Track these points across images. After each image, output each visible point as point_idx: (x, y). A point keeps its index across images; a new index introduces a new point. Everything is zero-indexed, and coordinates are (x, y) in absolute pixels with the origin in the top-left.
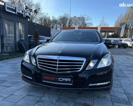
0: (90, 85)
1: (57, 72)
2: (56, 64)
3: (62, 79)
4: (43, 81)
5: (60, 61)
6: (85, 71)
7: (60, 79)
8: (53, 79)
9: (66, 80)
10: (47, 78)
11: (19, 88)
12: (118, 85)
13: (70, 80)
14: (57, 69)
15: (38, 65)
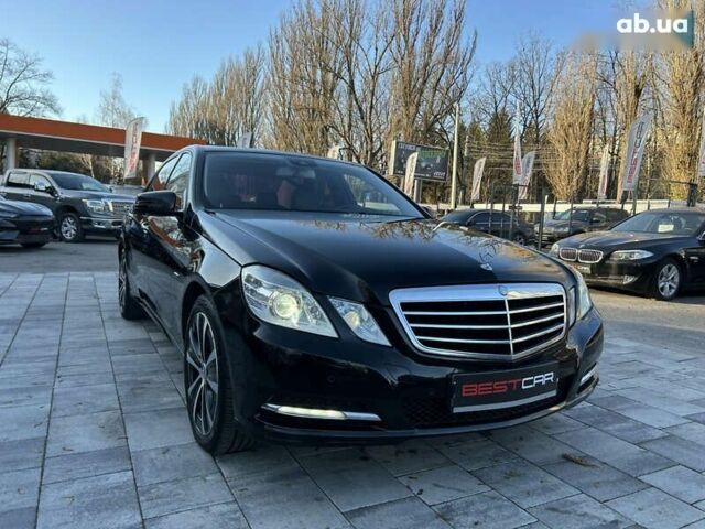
3: (531, 382)
4: (457, 410)
7: (527, 383)
8: (500, 387)
9: (544, 378)
13: (551, 378)
14: (512, 342)
15: (415, 340)
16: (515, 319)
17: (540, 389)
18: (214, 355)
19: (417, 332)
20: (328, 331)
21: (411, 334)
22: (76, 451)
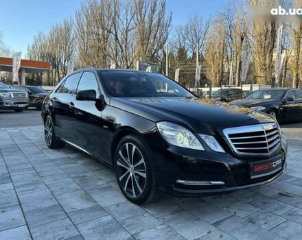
4: (252, 177)
8: (266, 166)
9: (279, 162)
10: (260, 168)
14: (268, 148)
15: (235, 149)
16: (268, 138)
18: (142, 161)
19: (236, 146)
20: (200, 148)
21: (233, 147)
22: (78, 209)
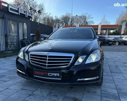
0: (79, 80)
1: (47, 68)
2: (46, 59)
3: (51, 74)
4: (34, 76)
5: (49, 57)
6: (73, 66)
7: (49, 74)
8: (43, 74)
9: (55, 75)
10: (38, 73)
11: (16, 82)
12: (110, 80)
13: (58, 75)
14: (47, 65)
16: (49, 60)
17: (53, 76)
21: (30, 60)
